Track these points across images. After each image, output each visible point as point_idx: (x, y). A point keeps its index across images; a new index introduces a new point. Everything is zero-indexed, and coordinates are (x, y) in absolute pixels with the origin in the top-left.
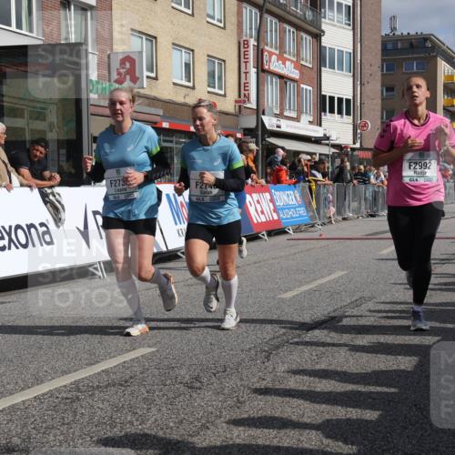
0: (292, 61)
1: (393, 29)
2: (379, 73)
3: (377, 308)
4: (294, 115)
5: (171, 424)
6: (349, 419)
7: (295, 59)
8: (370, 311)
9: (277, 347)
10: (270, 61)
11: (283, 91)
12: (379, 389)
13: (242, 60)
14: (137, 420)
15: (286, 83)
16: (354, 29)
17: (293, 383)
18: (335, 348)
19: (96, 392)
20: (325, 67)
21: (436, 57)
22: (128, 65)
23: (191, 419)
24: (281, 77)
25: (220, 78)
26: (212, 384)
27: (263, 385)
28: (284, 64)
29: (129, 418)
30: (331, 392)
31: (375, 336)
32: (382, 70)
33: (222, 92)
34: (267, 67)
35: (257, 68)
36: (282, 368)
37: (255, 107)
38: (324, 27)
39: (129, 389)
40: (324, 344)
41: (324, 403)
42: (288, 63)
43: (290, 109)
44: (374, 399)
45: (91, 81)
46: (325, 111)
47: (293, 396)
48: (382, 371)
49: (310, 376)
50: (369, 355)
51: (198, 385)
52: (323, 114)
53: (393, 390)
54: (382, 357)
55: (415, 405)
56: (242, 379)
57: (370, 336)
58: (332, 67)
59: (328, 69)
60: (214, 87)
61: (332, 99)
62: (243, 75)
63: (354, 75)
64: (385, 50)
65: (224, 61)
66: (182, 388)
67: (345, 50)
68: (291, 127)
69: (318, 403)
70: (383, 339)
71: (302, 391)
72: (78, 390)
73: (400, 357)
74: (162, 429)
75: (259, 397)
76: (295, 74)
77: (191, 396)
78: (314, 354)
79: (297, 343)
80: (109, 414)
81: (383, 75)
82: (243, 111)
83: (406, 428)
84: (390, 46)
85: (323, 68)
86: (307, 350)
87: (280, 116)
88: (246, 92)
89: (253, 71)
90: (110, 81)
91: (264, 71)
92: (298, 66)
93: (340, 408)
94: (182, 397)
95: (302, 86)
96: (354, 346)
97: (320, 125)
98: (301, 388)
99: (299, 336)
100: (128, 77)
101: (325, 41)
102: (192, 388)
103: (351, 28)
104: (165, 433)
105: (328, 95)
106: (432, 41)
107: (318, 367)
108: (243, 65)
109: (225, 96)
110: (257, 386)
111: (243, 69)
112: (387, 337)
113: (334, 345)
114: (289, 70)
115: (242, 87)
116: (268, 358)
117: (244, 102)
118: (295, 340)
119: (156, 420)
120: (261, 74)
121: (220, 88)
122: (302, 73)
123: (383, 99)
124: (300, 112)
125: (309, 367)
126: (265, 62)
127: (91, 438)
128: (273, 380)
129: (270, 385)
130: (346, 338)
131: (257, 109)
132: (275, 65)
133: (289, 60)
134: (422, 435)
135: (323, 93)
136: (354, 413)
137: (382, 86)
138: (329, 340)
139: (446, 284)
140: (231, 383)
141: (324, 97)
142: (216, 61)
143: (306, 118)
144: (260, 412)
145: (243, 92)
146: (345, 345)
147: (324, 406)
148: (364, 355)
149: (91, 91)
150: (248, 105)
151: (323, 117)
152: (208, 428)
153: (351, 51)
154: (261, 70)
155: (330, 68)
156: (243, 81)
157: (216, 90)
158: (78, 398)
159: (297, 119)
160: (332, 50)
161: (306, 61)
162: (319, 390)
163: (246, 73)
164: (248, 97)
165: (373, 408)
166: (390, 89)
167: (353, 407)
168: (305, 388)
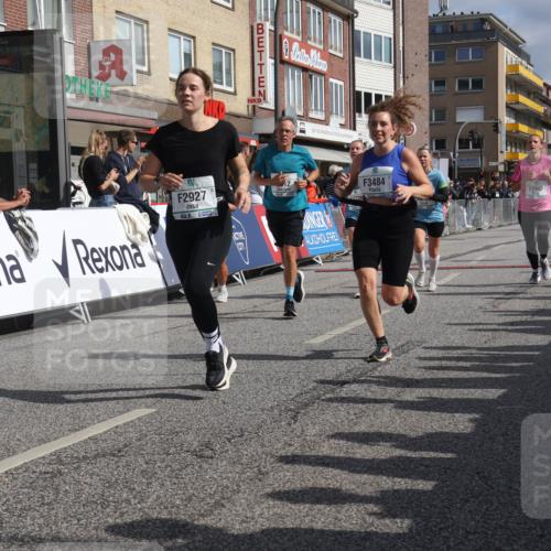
0: (318, 50)
1: (443, 8)
2: (427, 64)
3: (428, 355)
4: (321, 116)
5: (178, 502)
6: (397, 491)
7: (322, 47)
8: (420, 359)
9: (307, 405)
10: (291, 50)
11: (307, 87)
12: (432, 454)
13: (256, 48)
14: (135, 498)
15: (311, 76)
16: (394, 8)
17: (327, 449)
18: (377, 405)
19: (83, 465)
20: (360, 56)
21: (496, 42)
22: (113, 57)
23: (202, 495)
24: (305, 69)
25: (228, 72)
26: (227, 451)
27: (290, 451)
28: (308, 52)
29: (125, 495)
30: (373, 459)
31: (427, 390)
32: (430, 59)
33: (232, 90)
34: (287, 57)
35: (275, 59)
36: (312, 431)
37: (273, 108)
38: (357, 6)
39: (124, 460)
40: (364, 401)
41: (365, 472)
42: (313, 52)
43: (316, 109)
44: (427, 466)
45: (67, 77)
46: (360, 112)
47: (328, 465)
48: (436, 433)
49: (348, 440)
50: (420, 412)
51: (209, 453)
52: (357, 114)
53: (449, 455)
54: (436, 415)
55: (478, 473)
56: (263, 446)
57: (421, 390)
58: (368, 56)
59: (362, 59)
60: (221, 83)
61: (368, 96)
62: (257, 68)
63: (395, 67)
64: (432, 33)
65: (233, 50)
66: (189, 458)
67: (383, 35)
68: (318, 131)
69: (359, 472)
70: (436, 393)
71: (338, 458)
72: (60, 462)
73: (457, 415)
74: (166, 508)
75: (286, 467)
76: (322, 66)
77: (200, 467)
78: (352, 412)
79: (330, 400)
80: (99, 491)
81: (430, 65)
82: (259, 113)
83: (467, 501)
84: (439, 29)
85: (356, 58)
86: (343, 407)
87: (305, 117)
88: (262, 90)
89: (270, 63)
90: (90, 77)
91: (283, 62)
92: (326, 55)
93: (385, 478)
94: (189, 470)
95: (331, 80)
96: (401, 402)
97: (355, 129)
98: (336, 455)
99: (333, 391)
100: (113, 72)
101: (359, 24)
102: (201, 457)
103: (391, 7)
104: (170, 513)
105: (363, 91)
106: (491, 22)
107: (356, 429)
108: (257, 55)
109: (235, 93)
110: (283, 453)
111: (257, 61)
112: (441, 390)
113: (376, 401)
114: (315, 60)
115: (256, 82)
116: (295, 418)
117: (260, 101)
118: (328, 396)
119: (158, 497)
120: (280, 66)
121: (229, 84)
122: (330, 65)
123: (431, 96)
124: (328, 113)
125: (346, 429)
126: (284, 51)
127: (78, 520)
128: (302, 446)
129: (298, 452)
130: (391, 392)
131: (276, 111)
132: (297, 55)
133: (314, 48)
134: (487, 509)
135: (357, 89)
136: (402, 484)
137: (430, 79)
138: (369, 395)
139: (512, 324)
140: (250, 450)
141: (359, 93)
142: (224, 51)
143: (336, 121)
144: (287, 485)
145: (257, 89)
146: (390, 401)
147: (365, 476)
148: (414, 413)
149: (67, 90)
150: (264, 105)
151: (357, 119)
152: (223, 505)
153: (392, 36)
154: (281, 61)
155: (365, 57)
156: (257, 75)
157: (224, 87)
158: (60, 472)
159: (326, 122)
160: (367, 35)
161: (336, 49)
162: (358, 456)
163: (261, 65)
164: (263, 95)
165: (425, 477)
166: (440, 83)
167: (402, 477)
168: (342, 455)
